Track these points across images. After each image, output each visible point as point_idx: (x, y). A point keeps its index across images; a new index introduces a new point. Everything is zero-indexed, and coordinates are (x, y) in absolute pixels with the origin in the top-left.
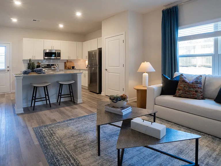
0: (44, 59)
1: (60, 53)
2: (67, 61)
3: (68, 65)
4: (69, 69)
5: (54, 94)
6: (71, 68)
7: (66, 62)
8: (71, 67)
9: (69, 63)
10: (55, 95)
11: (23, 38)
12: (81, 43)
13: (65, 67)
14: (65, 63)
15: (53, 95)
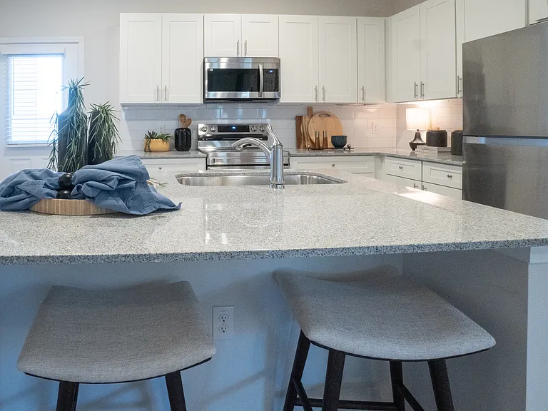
0: (207, 101)
1: (276, 72)
2: (310, 110)
3: (314, 128)
4: (319, 149)
5: (253, 379)
6: (330, 145)
7: (303, 116)
8: (329, 140)
9: (316, 119)
10: (261, 384)
11: (122, 15)
12: (382, 19)
13: (301, 138)
14: (299, 119)
15: (242, 384)
